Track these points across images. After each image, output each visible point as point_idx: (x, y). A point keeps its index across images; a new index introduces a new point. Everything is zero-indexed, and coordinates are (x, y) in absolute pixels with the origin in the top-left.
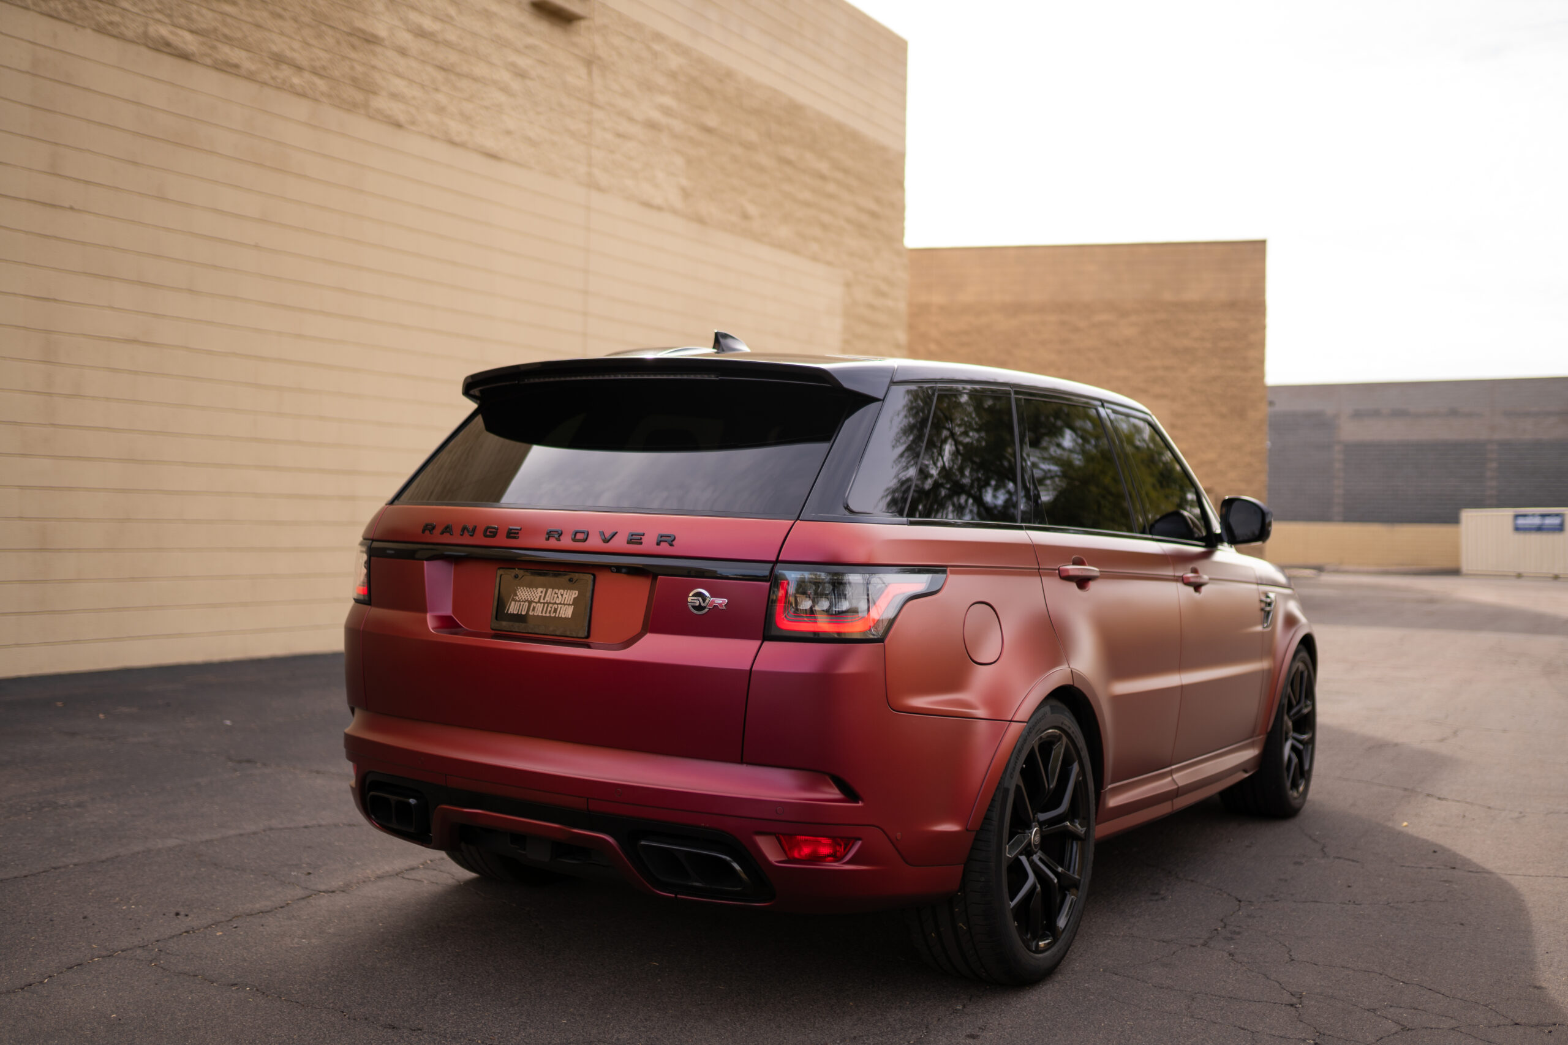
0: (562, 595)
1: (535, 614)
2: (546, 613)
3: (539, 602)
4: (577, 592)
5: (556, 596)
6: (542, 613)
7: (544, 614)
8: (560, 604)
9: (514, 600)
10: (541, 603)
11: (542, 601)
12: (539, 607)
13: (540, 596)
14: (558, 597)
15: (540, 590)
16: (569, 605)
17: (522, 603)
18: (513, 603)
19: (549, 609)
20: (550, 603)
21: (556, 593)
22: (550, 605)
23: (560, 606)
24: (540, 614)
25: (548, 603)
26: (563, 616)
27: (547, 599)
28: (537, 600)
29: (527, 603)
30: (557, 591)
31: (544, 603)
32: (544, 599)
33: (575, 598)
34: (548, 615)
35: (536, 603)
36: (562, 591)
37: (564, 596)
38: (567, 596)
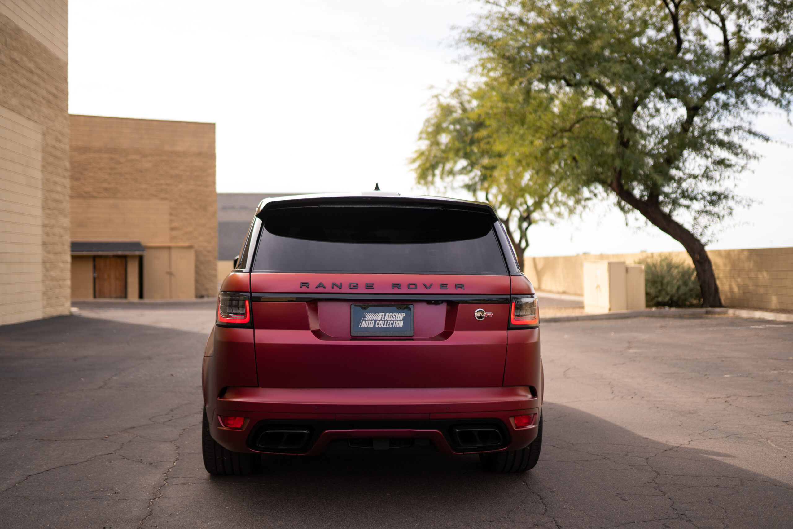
0: (395, 316)
1: (380, 326)
2: (386, 325)
3: (381, 320)
4: (405, 314)
5: (391, 316)
6: (384, 325)
7: (385, 326)
8: (395, 320)
9: (364, 320)
10: (383, 321)
11: (383, 319)
12: (382, 323)
13: (382, 317)
14: (393, 317)
15: (381, 314)
16: (400, 320)
17: (370, 322)
18: (364, 322)
19: (388, 323)
20: (388, 320)
21: (391, 315)
22: (389, 321)
23: (395, 321)
24: (383, 326)
25: (387, 321)
26: (397, 326)
27: (386, 318)
28: (380, 319)
29: (373, 321)
30: (392, 314)
31: (385, 321)
32: (384, 318)
33: (403, 317)
34: (388, 326)
35: (379, 321)
36: (395, 314)
37: (397, 316)
38: (399, 316)
